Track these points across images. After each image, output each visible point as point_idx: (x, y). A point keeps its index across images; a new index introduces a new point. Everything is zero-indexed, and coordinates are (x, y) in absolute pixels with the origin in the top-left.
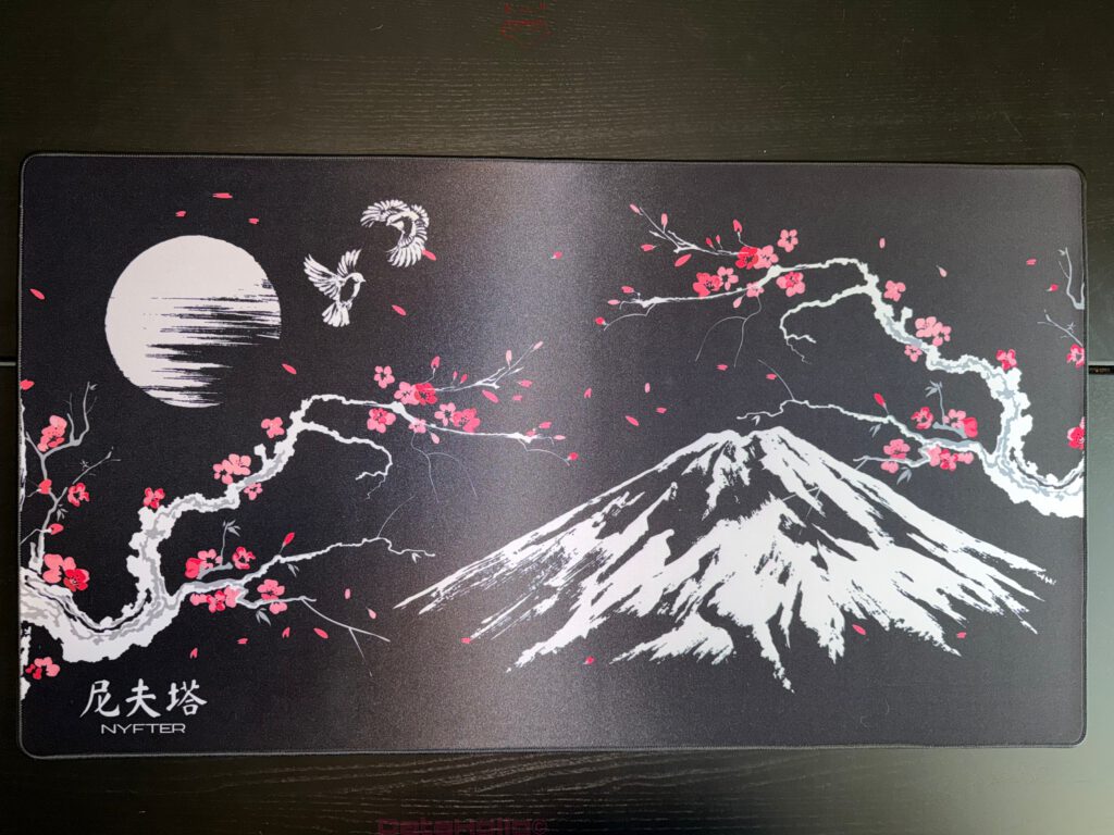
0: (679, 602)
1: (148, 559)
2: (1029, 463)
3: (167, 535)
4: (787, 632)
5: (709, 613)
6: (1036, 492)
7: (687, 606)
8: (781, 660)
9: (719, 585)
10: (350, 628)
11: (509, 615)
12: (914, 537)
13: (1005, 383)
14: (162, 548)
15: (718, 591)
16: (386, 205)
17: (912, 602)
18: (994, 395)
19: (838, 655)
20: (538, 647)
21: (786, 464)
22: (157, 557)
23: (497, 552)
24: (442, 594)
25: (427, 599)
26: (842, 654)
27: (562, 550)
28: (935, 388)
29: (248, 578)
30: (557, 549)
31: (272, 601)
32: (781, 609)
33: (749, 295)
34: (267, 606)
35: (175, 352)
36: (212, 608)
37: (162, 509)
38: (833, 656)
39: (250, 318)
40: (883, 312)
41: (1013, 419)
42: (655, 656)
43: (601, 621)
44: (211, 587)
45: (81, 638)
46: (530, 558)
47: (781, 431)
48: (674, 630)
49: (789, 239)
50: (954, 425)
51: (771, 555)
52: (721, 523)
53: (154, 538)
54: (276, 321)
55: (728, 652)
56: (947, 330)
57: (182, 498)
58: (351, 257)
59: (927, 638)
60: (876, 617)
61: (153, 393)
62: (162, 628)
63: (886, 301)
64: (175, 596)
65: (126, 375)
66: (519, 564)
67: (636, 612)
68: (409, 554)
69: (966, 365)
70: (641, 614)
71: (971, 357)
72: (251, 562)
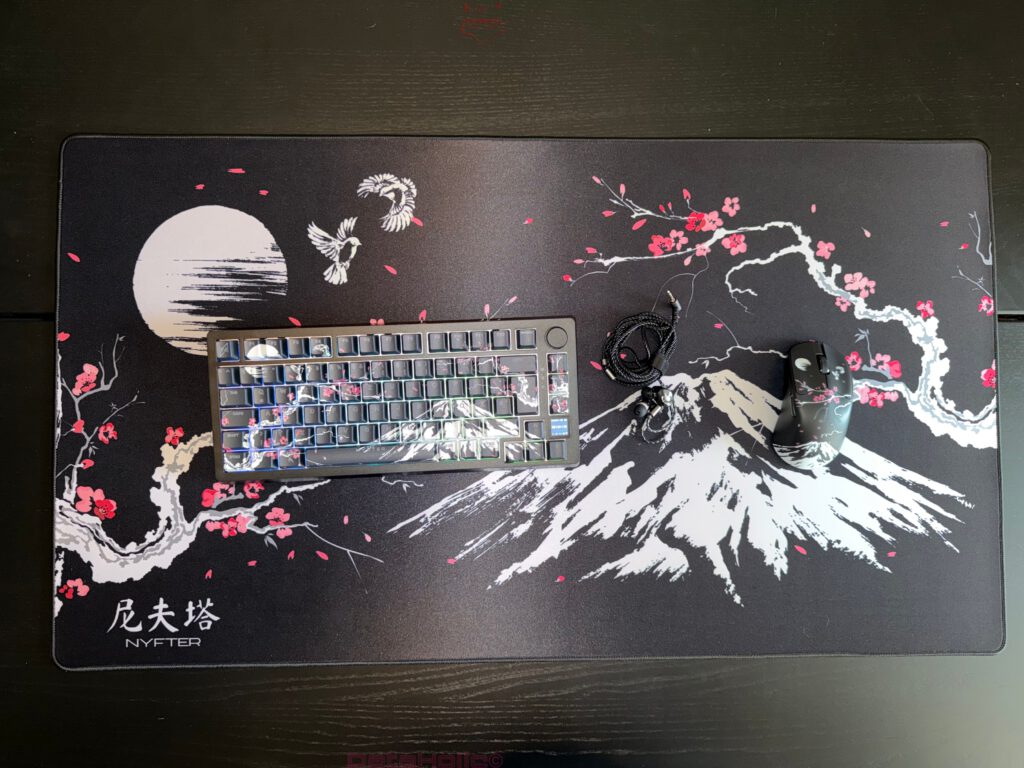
0: (640, 525)
1: (169, 491)
2: (948, 400)
3: (186, 469)
4: (736, 552)
5: (667, 536)
6: (955, 426)
7: (647, 530)
8: (732, 578)
9: (675, 510)
10: (348, 551)
11: (489, 538)
12: (847, 466)
13: (924, 330)
14: (181, 480)
15: (674, 516)
16: (379, 178)
17: (847, 525)
18: (915, 341)
19: (782, 572)
20: (515, 566)
21: (733, 402)
22: (177, 489)
23: (478, 483)
24: (430, 520)
25: (416, 525)
26: (785, 572)
27: (535, 480)
28: (863, 335)
29: (258, 507)
30: (531, 479)
31: (278, 527)
32: (730, 531)
33: (698, 254)
34: (275, 531)
35: (194, 308)
36: (225, 533)
37: (181, 445)
38: (777, 573)
39: (260, 277)
40: (816, 269)
41: (932, 361)
42: (619, 575)
43: (570, 543)
44: (225, 515)
45: (109, 561)
46: (507, 488)
47: (728, 374)
48: (635, 551)
49: (732, 205)
50: (880, 367)
51: (721, 483)
52: (676, 455)
53: (174, 471)
54: (282, 279)
55: (684, 570)
56: (872, 284)
57: (199, 435)
58: (349, 224)
59: (861, 557)
60: (816, 538)
61: (174, 344)
62: (180, 552)
63: (818, 258)
64: (193, 523)
65: (151, 328)
66: (498, 492)
67: (601, 535)
68: (401, 484)
69: (889, 314)
70: (606, 537)
71: (894, 307)
72: (260, 492)
